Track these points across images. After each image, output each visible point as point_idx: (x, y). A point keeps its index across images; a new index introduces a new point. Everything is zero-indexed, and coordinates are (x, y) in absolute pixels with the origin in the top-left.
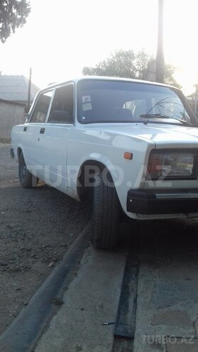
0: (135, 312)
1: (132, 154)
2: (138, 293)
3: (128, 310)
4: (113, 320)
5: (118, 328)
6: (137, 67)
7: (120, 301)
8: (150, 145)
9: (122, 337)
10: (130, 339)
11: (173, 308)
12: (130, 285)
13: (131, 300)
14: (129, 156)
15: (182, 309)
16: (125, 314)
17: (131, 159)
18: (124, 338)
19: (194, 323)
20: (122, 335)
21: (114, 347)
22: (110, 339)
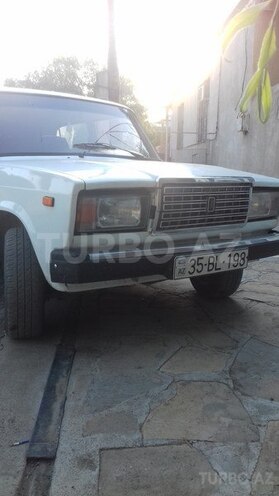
0: (60, 422)
1: (53, 199)
2: (68, 395)
3: (50, 420)
4: (28, 437)
5: (34, 448)
6: (84, 80)
7: (41, 409)
8: (77, 185)
9: (38, 459)
10: (50, 460)
11: (114, 409)
12: (58, 385)
13: (57, 406)
14: (50, 202)
15: (126, 408)
16: (46, 427)
17: (53, 205)
18: (41, 460)
19: (141, 426)
20: (39, 456)
21: (25, 475)
22: (21, 463)
